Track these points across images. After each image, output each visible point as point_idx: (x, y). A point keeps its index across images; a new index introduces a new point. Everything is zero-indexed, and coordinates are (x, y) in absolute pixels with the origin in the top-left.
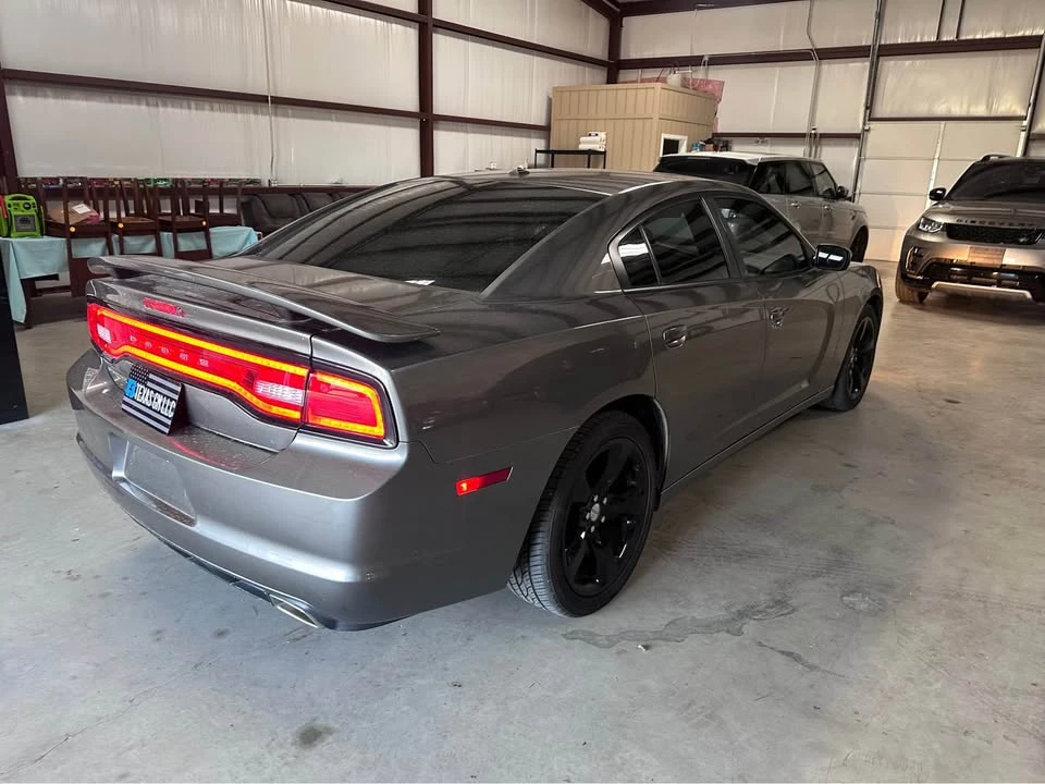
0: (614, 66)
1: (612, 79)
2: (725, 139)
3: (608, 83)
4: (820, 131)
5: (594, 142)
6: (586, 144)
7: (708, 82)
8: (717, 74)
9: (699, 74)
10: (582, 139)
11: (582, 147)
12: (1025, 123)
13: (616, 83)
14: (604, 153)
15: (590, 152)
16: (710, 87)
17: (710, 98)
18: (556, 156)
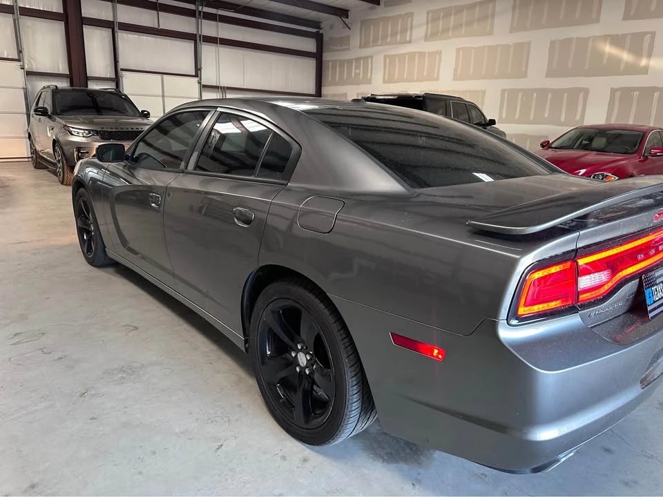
12: (21, 64)
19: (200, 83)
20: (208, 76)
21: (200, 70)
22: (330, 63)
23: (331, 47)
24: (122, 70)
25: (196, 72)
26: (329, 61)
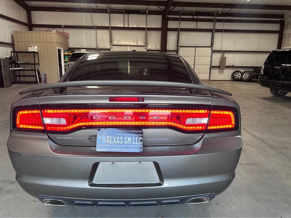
0: (31, 26)
1: (30, 29)
2: (73, 49)
3: (29, 31)
4: (99, 48)
5: (34, 49)
6: (31, 49)
7: (64, 33)
8: (66, 31)
9: (61, 30)
10: (29, 48)
11: (29, 50)
12: (146, 47)
13: (32, 31)
14: (38, 53)
15: (34, 52)
16: (65, 34)
17: (66, 37)
18: (18, 53)
19: (212, 50)
20: (216, 47)
21: (213, 44)
22: (287, 35)
23: (289, 27)
24: (180, 47)
25: (211, 45)
26: (287, 34)
